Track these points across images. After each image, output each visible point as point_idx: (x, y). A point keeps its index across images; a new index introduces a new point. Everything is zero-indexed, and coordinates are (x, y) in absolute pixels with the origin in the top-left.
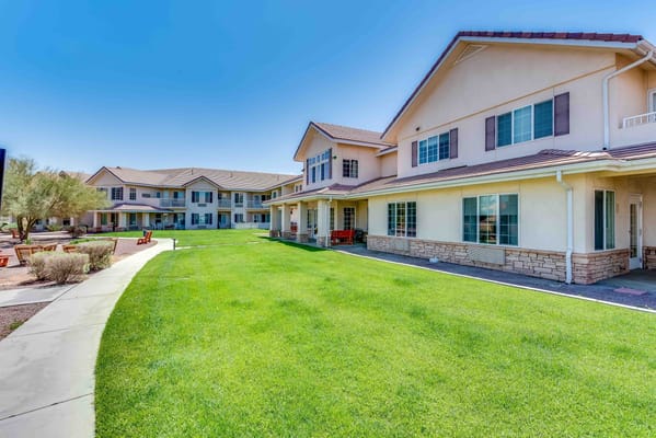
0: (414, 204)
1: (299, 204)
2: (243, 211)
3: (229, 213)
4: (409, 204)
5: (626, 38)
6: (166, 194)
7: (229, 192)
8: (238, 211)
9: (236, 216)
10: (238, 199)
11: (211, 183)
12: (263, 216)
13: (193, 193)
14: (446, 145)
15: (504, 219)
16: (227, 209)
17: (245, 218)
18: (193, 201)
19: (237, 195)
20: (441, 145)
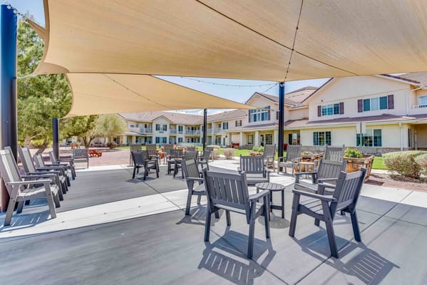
0: (330, 132)
1: (241, 134)
2: (182, 136)
3: (175, 137)
4: (327, 133)
5: (415, 82)
6: (141, 125)
7: (175, 125)
8: (180, 136)
9: (179, 139)
10: (180, 129)
11: (167, 119)
12: (192, 139)
13: (157, 125)
14: (338, 108)
15: (375, 138)
16: (174, 135)
17: (184, 140)
18: (157, 129)
19: (179, 127)
20: (335, 108)
